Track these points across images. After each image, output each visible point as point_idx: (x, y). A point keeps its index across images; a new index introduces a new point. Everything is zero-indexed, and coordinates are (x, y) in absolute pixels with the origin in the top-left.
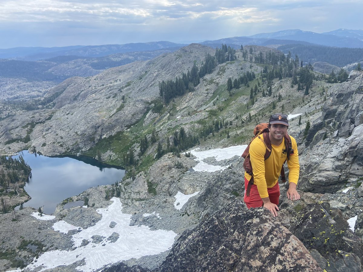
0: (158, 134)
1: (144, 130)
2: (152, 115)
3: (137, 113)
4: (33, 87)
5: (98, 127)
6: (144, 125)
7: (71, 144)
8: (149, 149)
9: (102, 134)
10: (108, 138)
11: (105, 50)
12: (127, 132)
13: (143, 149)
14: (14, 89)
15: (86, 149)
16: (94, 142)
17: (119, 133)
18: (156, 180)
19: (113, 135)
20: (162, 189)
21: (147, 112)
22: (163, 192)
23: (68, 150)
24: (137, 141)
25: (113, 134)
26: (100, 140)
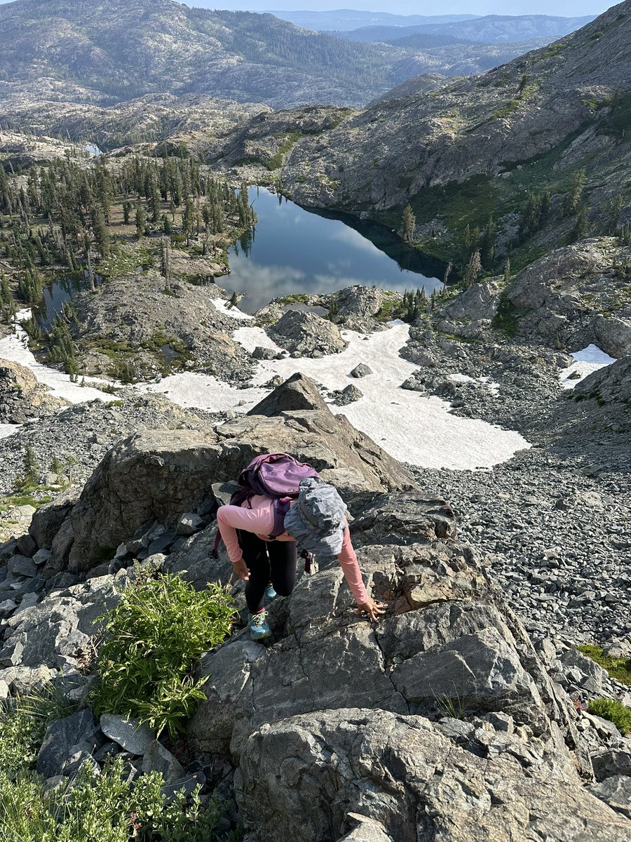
0: (589, 194)
1: (549, 181)
2: (593, 140)
3: (549, 130)
4: (346, 99)
5: (430, 153)
6: (555, 167)
7: (356, 187)
8: (546, 232)
9: (432, 173)
10: (445, 187)
11: (528, 29)
12: (500, 180)
13: (526, 230)
14: (310, 98)
15: (384, 206)
16: (408, 190)
17: (479, 179)
18: (528, 298)
19: (459, 182)
20: (537, 324)
21: (579, 132)
22: (539, 333)
23: (344, 199)
24: (518, 206)
25: (461, 180)
26: (425, 190)
